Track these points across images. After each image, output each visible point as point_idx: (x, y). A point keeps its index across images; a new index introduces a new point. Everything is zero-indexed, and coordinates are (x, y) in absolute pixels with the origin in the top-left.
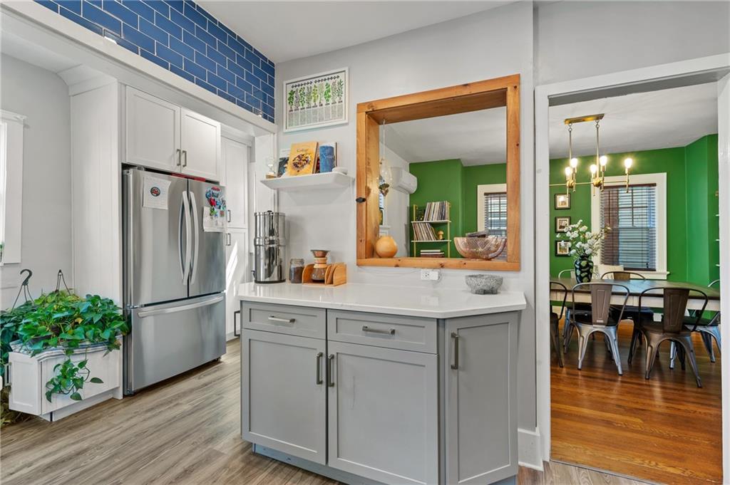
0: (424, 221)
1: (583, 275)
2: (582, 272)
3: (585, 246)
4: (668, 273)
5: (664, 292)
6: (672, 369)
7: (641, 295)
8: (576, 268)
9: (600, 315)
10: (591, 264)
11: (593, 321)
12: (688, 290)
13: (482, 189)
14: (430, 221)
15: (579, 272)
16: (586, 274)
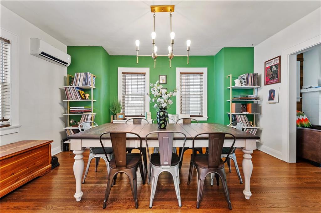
0: (73, 86)
1: (161, 122)
2: (161, 120)
3: (162, 101)
4: (208, 117)
5: (209, 136)
6: (212, 186)
7: (194, 139)
8: (157, 118)
9: (166, 158)
10: (166, 114)
11: (161, 163)
12: (224, 134)
13: (121, 70)
14: (77, 86)
15: (159, 120)
16: (163, 121)
